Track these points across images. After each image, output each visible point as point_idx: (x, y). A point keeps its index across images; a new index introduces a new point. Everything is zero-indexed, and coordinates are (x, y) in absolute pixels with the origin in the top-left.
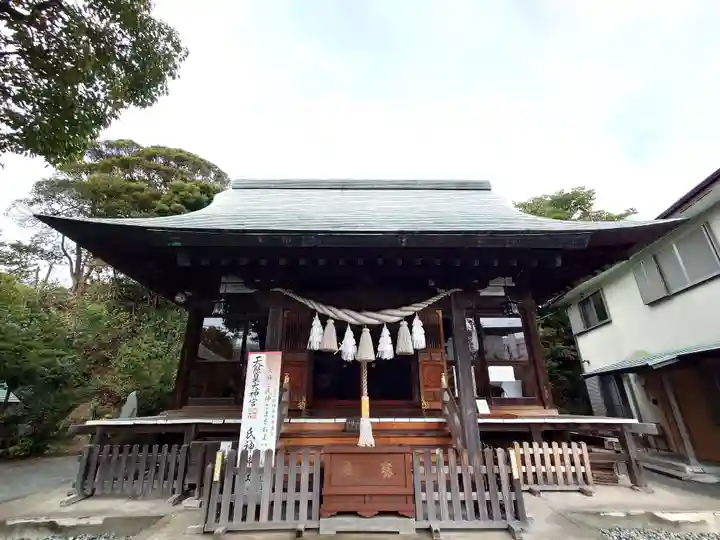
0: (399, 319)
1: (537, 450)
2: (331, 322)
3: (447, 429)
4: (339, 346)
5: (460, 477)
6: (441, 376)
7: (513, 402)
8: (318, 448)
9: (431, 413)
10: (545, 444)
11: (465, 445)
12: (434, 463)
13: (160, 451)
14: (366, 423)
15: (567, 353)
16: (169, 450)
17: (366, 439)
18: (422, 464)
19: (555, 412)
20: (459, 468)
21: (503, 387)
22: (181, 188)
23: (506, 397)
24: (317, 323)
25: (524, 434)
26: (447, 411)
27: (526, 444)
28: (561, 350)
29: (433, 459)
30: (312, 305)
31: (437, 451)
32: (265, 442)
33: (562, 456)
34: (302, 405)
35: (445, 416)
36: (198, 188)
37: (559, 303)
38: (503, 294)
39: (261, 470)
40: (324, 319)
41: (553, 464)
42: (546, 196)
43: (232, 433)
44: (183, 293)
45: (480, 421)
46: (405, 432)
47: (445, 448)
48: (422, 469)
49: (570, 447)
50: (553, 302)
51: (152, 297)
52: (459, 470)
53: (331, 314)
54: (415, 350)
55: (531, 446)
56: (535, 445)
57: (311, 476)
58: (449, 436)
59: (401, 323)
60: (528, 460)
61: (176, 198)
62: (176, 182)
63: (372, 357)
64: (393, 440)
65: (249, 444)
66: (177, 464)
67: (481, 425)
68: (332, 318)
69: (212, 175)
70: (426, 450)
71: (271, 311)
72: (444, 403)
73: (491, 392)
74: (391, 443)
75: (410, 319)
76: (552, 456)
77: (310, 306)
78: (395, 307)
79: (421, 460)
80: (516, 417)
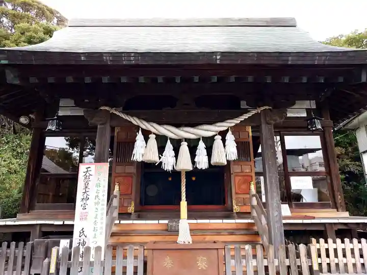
0: (214, 133)
1: (331, 246)
2: (152, 137)
3: (255, 228)
4: (160, 158)
5: (266, 268)
6: (250, 184)
7: (310, 206)
8: (142, 244)
9: (241, 215)
10: (339, 241)
11: (270, 242)
12: (244, 257)
13: (9, 247)
14: (184, 224)
15: (353, 168)
16: (17, 246)
17: (184, 237)
18: (233, 257)
19: (347, 214)
20: (265, 261)
21: (302, 194)
22: (28, 30)
23: (304, 201)
24: (140, 137)
25: (320, 232)
26: (255, 214)
27: (322, 240)
28: (347, 165)
29: (243, 253)
30: (135, 121)
31: (247, 247)
32: (95, 240)
33: (352, 250)
34: (131, 209)
35: (253, 218)
36: (42, 29)
37: (350, 126)
38: (305, 115)
39: (91, 264)
40: (146, 134)
41: (344, 256)
42: (342, 36)
43: (67, 232)
44: (28, 115)
45: (284, 221)
46: (218, 232)
47: (254, 244)
48: (233, 262)
49: (360, 242)
50: (344, 126)
51: (9, 123)
52: (265, 263)
53: (153, 130)
54: (228, 161)
55: (326, 242)
56: (330, 241)
57: (136, 268)
58: (257, 234)
59: (216, 137)
60: (323, 253)
61: (23, 39)
62: (23, 25)
63: (190, 167)
64: (208, 238)
65: (82, 241)
66: (24, 257)
67: (285, 224)
68: (154, 134)
69: (55, 20)
70: (237, 246)
71: (98, 127)
72: (253, 207)
73: (292, 198)
74: (207, 240)
75: (223, 134)
76: (344, 250)
77: (134, 122)
78: (211, 123)
79: (232, 253)
80: (314, 218)
